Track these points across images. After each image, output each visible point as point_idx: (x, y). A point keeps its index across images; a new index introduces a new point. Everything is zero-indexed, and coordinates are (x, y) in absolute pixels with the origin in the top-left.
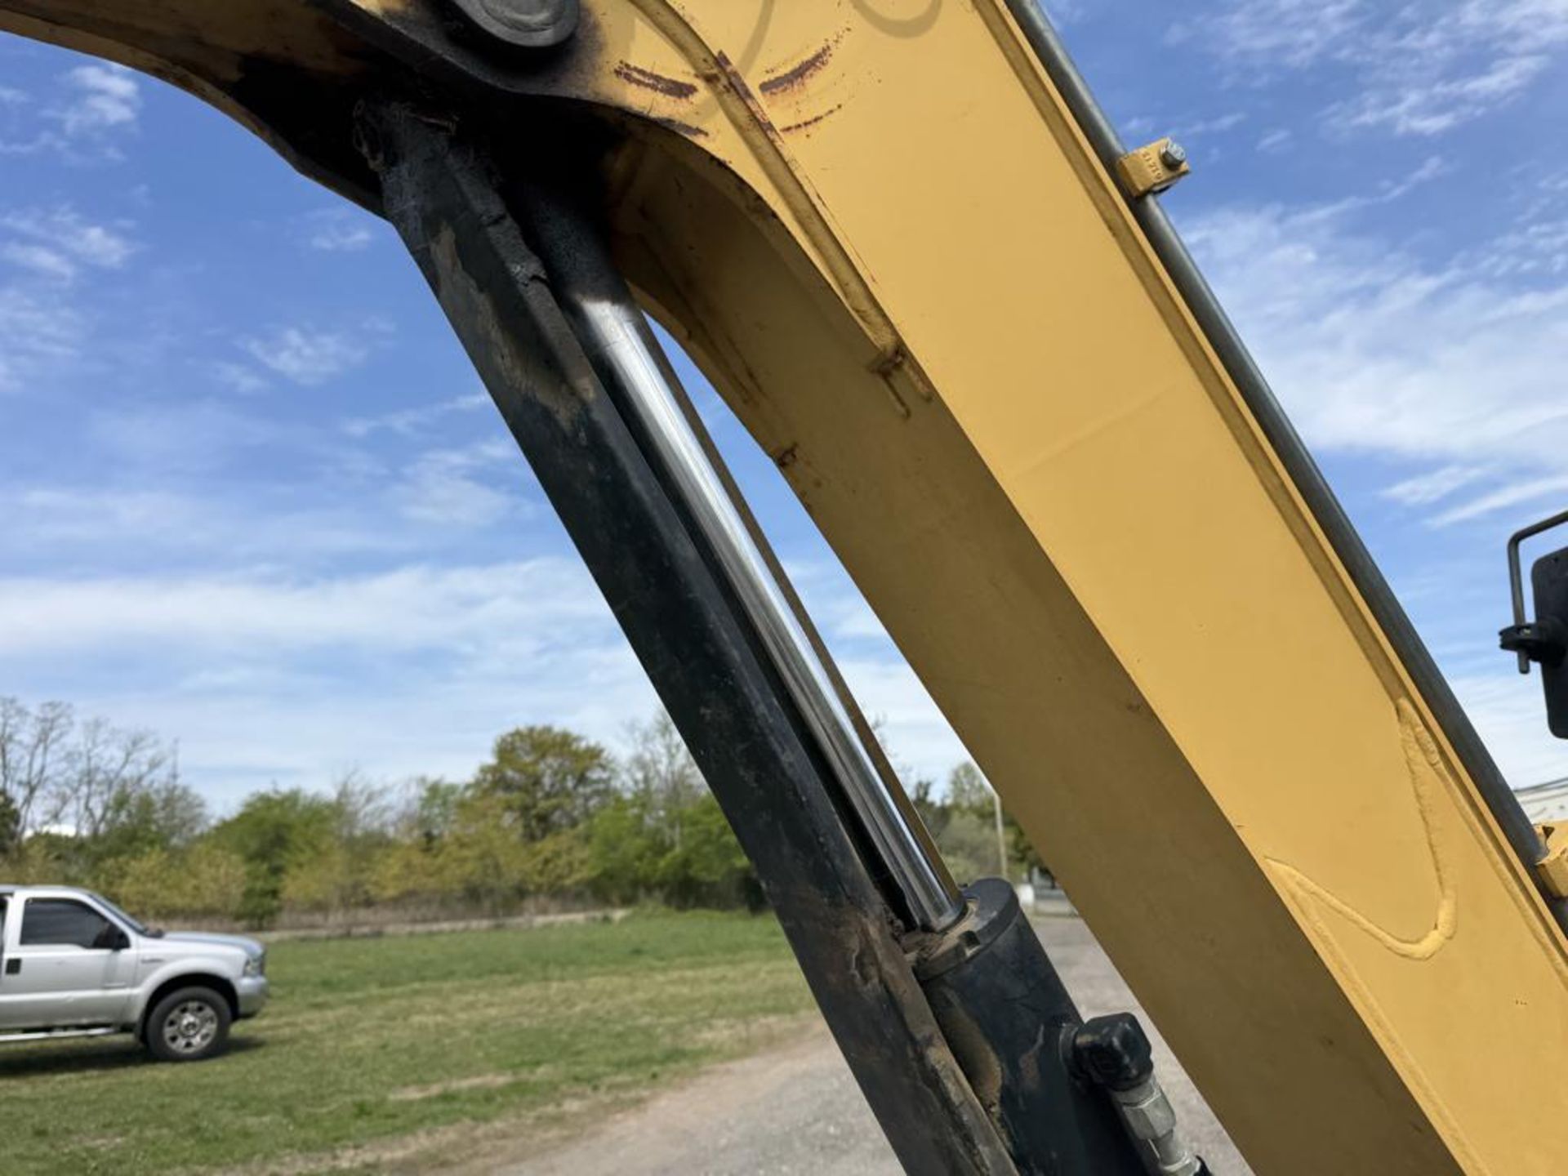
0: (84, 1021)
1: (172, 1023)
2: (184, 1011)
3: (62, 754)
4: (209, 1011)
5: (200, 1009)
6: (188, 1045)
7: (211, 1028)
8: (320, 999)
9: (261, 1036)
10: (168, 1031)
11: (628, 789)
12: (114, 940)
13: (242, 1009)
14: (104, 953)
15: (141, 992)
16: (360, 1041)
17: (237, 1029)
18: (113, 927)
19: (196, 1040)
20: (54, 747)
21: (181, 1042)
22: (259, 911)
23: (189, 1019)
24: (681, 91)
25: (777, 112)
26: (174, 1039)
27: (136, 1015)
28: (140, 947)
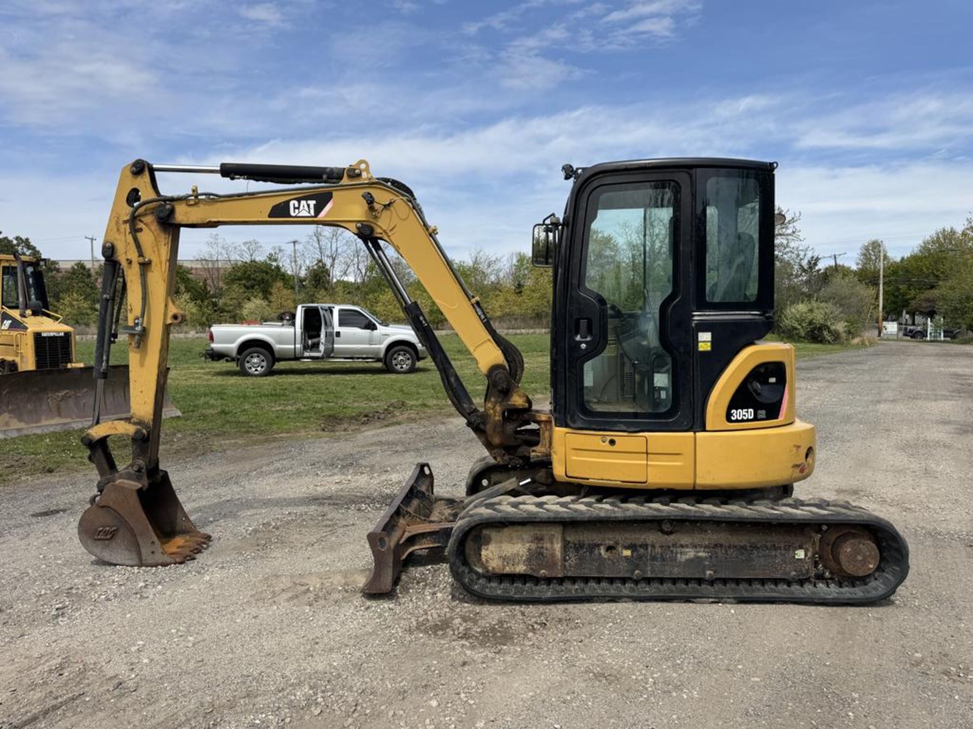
0: (364, 356)
1: (395, 359)
2: (399, 355)
3: (344, 242)
4: (408, 356)
5: (405, 355)
6: (402, 368)
7: (409, 362)
8: (456, 357)
9: (430, 368)
10: (394, 362)
11: (624, 262)
12: (371, 327)
13: (421, 355)
14: (369, 331)
15: (383, 346)
16: (466, 371)
17: (419, 364)
18: (370, 321)
19: (404, 366)
20: (340, 238)
21: (399, 366)
22: (436, 321)
23: (401, 358)
24: (381, 234)
25: (390, 234)
26: (396, 365)
27: (382, 355)
28: (381, 329)
